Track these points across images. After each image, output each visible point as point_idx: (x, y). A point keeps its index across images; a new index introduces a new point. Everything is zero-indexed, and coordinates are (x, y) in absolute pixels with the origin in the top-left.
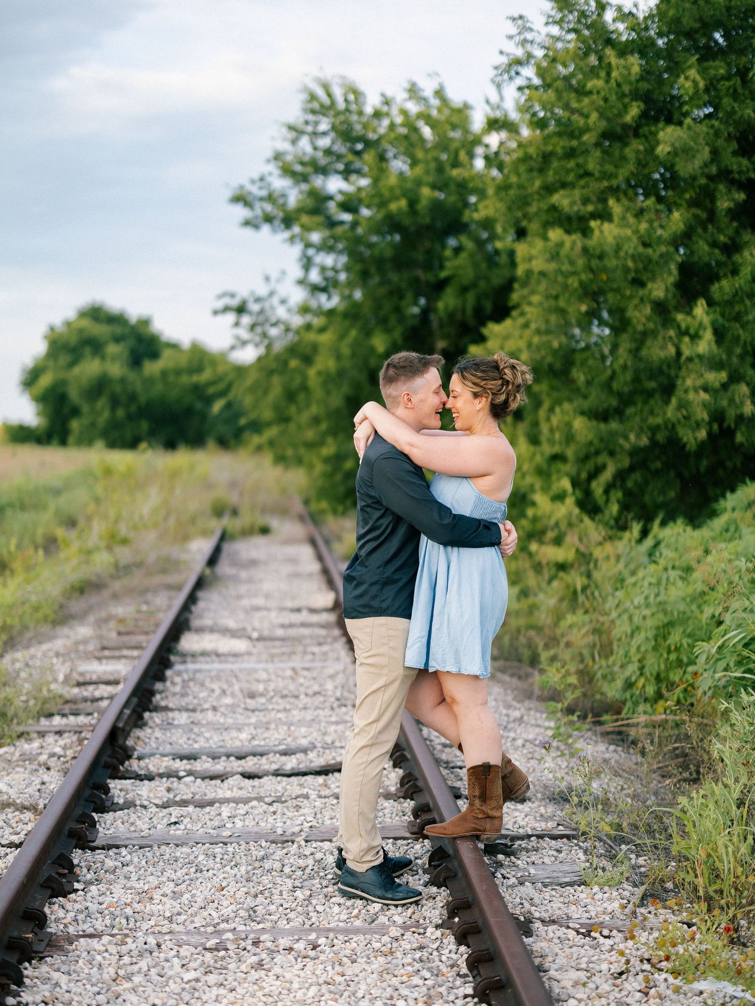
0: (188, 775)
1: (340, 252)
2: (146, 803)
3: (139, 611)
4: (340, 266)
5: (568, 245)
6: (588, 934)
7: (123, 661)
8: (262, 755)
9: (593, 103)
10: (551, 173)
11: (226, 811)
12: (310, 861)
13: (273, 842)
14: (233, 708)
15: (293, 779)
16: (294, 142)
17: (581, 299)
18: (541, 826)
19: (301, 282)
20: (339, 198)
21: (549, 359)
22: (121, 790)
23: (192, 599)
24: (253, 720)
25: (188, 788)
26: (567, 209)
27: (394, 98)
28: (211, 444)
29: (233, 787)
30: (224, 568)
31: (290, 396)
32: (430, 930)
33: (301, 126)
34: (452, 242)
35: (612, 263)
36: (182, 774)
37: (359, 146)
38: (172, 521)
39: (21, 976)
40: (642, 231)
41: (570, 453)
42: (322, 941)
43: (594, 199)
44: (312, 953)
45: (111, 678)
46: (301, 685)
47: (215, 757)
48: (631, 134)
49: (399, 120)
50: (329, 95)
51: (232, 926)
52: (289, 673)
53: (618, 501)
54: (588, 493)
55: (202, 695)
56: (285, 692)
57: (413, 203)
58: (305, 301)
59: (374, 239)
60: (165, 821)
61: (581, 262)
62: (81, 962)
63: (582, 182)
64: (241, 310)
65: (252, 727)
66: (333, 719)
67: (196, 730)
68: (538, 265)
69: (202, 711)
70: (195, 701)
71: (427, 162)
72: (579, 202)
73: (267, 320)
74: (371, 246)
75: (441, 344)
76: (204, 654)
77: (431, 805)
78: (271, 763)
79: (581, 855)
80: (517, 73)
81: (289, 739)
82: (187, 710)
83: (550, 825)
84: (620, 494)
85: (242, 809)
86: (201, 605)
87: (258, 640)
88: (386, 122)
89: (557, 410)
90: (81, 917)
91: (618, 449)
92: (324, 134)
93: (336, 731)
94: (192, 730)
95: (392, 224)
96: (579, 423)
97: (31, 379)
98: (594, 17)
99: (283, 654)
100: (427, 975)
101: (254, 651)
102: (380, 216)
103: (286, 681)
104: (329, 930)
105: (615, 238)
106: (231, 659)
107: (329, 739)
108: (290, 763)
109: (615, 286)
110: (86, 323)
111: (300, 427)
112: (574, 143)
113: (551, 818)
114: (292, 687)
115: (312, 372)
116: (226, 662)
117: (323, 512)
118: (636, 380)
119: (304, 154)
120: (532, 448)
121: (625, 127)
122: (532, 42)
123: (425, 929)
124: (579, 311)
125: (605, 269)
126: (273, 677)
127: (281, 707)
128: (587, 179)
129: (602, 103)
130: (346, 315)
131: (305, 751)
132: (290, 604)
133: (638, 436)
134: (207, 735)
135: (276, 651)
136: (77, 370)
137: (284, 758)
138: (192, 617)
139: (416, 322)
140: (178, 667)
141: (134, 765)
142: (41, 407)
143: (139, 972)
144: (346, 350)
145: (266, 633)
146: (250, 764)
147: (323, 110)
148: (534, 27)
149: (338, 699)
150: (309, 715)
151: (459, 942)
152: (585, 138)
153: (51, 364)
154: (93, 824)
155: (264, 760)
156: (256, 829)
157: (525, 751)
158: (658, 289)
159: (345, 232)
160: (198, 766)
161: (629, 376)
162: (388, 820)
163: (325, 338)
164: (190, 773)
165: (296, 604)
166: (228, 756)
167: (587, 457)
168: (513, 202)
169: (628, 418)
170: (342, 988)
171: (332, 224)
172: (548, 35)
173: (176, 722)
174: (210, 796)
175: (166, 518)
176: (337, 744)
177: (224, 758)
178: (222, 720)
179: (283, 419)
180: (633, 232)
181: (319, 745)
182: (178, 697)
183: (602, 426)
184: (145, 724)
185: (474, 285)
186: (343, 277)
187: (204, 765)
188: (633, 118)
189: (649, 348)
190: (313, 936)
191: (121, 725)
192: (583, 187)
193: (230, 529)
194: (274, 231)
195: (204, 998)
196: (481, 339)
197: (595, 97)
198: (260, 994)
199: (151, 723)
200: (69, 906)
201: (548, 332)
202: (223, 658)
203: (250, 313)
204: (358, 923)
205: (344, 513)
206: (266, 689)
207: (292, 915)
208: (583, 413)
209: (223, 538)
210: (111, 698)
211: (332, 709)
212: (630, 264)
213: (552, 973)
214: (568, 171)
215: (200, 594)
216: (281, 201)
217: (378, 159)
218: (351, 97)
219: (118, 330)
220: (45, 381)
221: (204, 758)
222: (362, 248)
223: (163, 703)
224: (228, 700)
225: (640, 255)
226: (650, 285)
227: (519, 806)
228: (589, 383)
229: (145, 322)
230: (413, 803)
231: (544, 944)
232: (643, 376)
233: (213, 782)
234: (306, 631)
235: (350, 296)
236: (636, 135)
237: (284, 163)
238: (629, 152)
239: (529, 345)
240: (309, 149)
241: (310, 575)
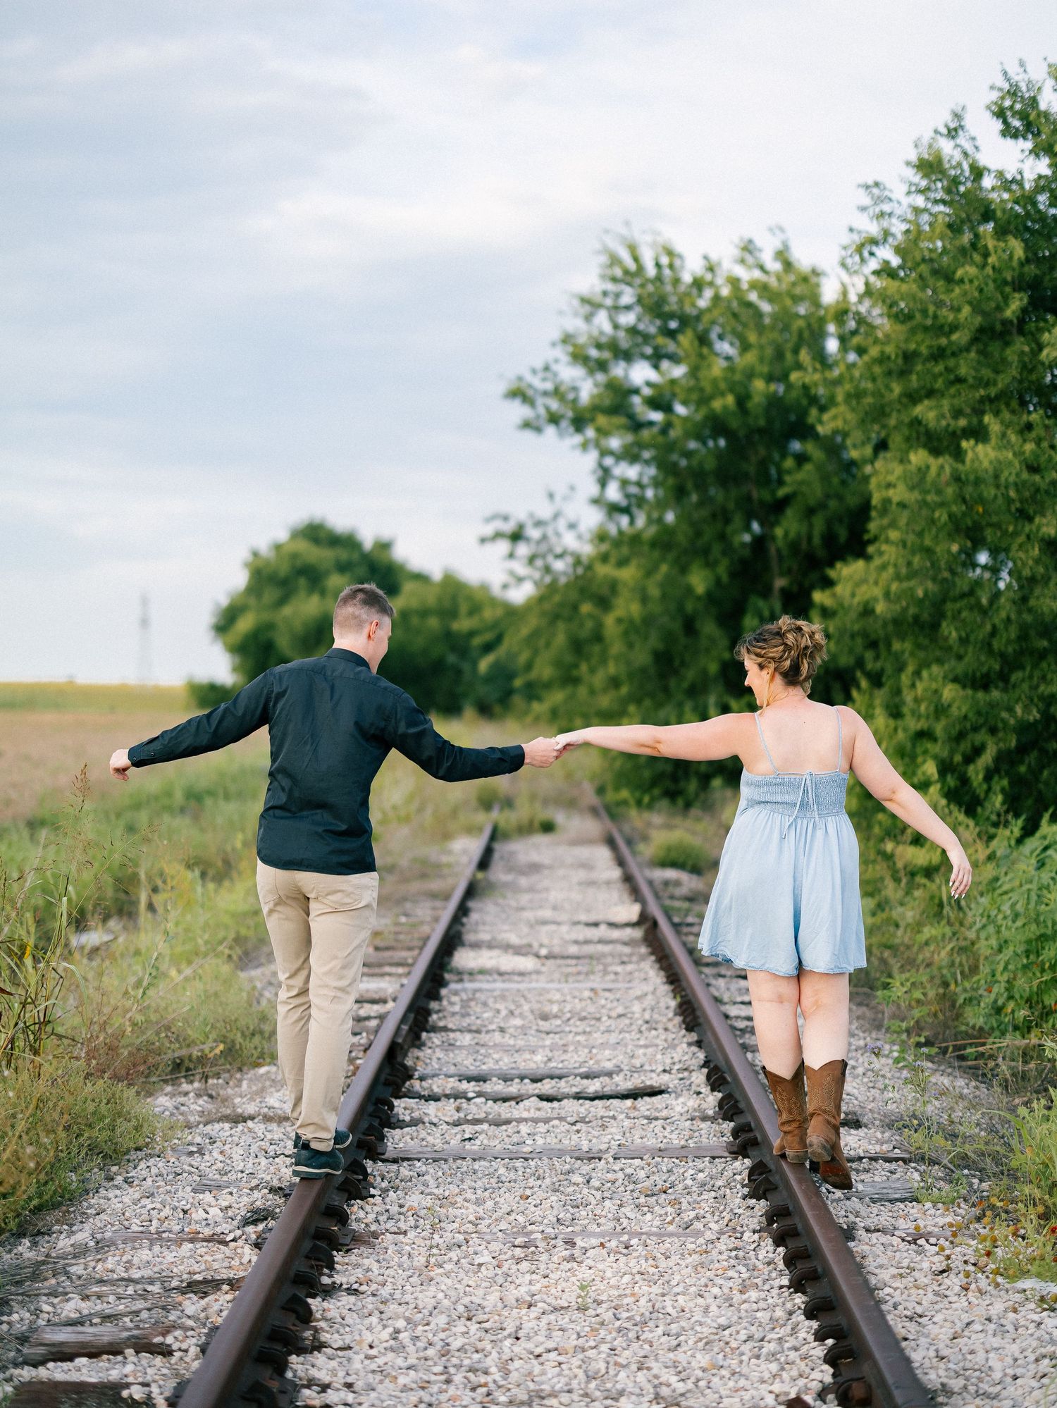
0: (478, 1096)
1: (647, 462)
2: (435, 1121)
3: (397, 924)
4: (645, 480)
5: (933, 471)
6: (915, 1242)
7: (387, 978)
8: (560, 1078)
9: (965, 293)
10: (914, 377)
11: (524, 1129)
12: (620, 1175)
13: (577, 1159)
14: (524, 1030)
15: (596, 1102)
16: (588, 318)
17: (951, 537)
18: (874, 1149)
19: (596, 502)
20: (647, 391)
21: (912, 611)
22: (405, 1109)
23: (463, 910)
24: (548, 1042)
25: (479, 1108)
26: (932, 425)
27: (719, 264)
28: (469, 712)
29: (530, 1108)
30: (498, 873)
31: (578, 647)
32: (747, 1235)
33: (598, 298)
34: (796, 446)
35: (990, 492)
36: (471, 1095)
37: (673, 325)
38: (428, 814)
39: (333, 1262)
40: (1027, 454)
41: (939, 728)
42: (634, 1241)
43: (968, 411)
44: (625, 1251)
45: (376, 996)
46: (603, 1007)
47: (507, 1079)
48: (1014, 331)
49: (725, 292)
50: (636, 259)
51: (541, 1228)
52: (587, 994)
53: (1003, 790)
54: (964, 781)
55: (486, 1015)
56: (584, 1014)
57: (742, 401)
58: (601, 525)
59: (693, 445)
60: (459, 1137)
61: (950, 491)
62: (389, 1252)
63: (953, 390)
64: (517, 536)
65: (547, 1050)
66: (642, 1042)
67: (483, 1051)
68: (899, 494)
69: (488, 1032)
70: (479, 1022)
71: (761, 347)
72: (948, 415)
73: (550, 550)
74: (688, 454)
75: (780, 583)
76: (482, 972)
77: (753, 1125)
78: (572, 1086)
79: (916, 1176)
80: (872, 254)
81: (591, 1062)
82: (470, 1031)
83: (885, 1147)
84: (1005, 782)
85: (542, 1128)
86: (474, 917)
87: (547, 957)
88: (708, 293)
89: (925, 674)
90: (381, 1218)
91: (1000, 725)
92: (628, 308)
93: (645, 1055)
94: (477, 1052)
95: (717, 425)
96: (949, 692)
97: (225, 622)
98: (969, 184)
99: (579, 973)
100: (743, 1270)
101: (544, 969)
102: (699, 417)
103: (584, 1003)
104: (642, 1234)
105: (991, 462)
106: (516, 978)
107: (637, 1063)
108: (593, 1086)
109: (995, 519)
110: (303, 546)
111: (592, 692)
112: (943, 341)
113: (889, 1141)
114: (591, 1009)
115: (609, 620)
116: (510, 981)
117: (625, 803)
118: (1023, 636)
119: (602, 333)
120: (892, 723)
121: (1005, 322)
122: (890, 215)
123: (742, 1233)
124: (949, 551)
125: (981, 500)
126: (568, 998)
127: (580, 1030)
128: (958, 386)
129: (976, 294)
130: (654, 544)
131: (609, 1074)
132: (584, 917)
133: (1026, 708)
134: (496, 1056)
135: (570, 970)
136: (287, 611)
137: (585, 1081)
138: (464, 930)
139: (747, 553)
140: (453, 986)
141: (416, 1085)
142: (238, 660)
143: (450, 1260)
144: (654, 592)
145: (556, 950)
146: (547, 1087)
147: (629, 277)
148: (893, 196)
149: (647, 1022)
150: (613, 1038)
151: (778, 1245)
152: (954, 337)
153: (252, 601)
154: (382, 1137)
155: (563, 1083)
156: (559, 1146)
157: (865, 1080)
158: (1047, 525)
159: (654, 437)
160: (487, 1087)
161: (1013, 632)
162: (704, 1140)
163: (628, 574)
164: (480, 1094)
165: (593, 918)
166: (522, 1078)
167: (961, 736)
168: (866, 413)
169: (1014, 686)
170: (656, 1277)
171: (637, 425)
172: (910, 206)
173: (458, 1043)
174: (505, 1116)
175: (421, 810)
176: (647, 1067)
177: (517, 1080)
178: (512, 1042)
179: (569, 679)
180: (1015, 454)
181: (626, 1068)
182: (457, 1017)
183: (980, 695)
184: (424, 1044)
185: (823, 506)
186: (650, 493)
187: (495, 1087)
188: (1014, 312)
189: (1038, 598)
190: (625, 1238)
191: (400, 1040)
192: (954, 396)
193: (502, 824)
194: (561, 435)
195: (518, 1282)
196: (828, 583)
197: (967, 286)
198: (573, 1279)
199: (429, 1044)
200: (368, 1208)
201: (909, 577)
202: (507, 977)
203: (528, 540)
204: (671, 1228)
205: (650, 807)
206: (561, 1010)
207: (602, 1221)
208: (955, 680)
209: (494, 837)
210: (382, 1017)
211: (641, 1032)
212: (1012, 494)
213: (871, 1269)
214: (935, 377)
215: (471, 904)
216: (571, 396)
217: (696, 343)
218: (665, 260)
219: (343, 555)
220: (245, 624)
221: (494, 1079)
222: (674, 457)
223: (441, 1024)
224: (518, 1022)
225: (1024, 483)
226: (1037, 520)
227: (853, 1131)
228: (964, 641)
229: (384, 546)
230: (732, 1124)
231: (866, 1248)
232: (1032, 633)
233: (507, 1104)
234: (606, 949)
235: (660, 520)
236: (1021, 331)
237: (575, 346)
238: (1011, 354)
239: (887, 594)
240: (607, 328)
241: (608, 883)
